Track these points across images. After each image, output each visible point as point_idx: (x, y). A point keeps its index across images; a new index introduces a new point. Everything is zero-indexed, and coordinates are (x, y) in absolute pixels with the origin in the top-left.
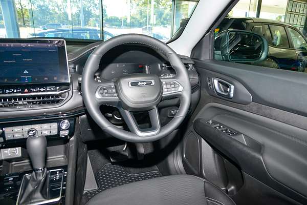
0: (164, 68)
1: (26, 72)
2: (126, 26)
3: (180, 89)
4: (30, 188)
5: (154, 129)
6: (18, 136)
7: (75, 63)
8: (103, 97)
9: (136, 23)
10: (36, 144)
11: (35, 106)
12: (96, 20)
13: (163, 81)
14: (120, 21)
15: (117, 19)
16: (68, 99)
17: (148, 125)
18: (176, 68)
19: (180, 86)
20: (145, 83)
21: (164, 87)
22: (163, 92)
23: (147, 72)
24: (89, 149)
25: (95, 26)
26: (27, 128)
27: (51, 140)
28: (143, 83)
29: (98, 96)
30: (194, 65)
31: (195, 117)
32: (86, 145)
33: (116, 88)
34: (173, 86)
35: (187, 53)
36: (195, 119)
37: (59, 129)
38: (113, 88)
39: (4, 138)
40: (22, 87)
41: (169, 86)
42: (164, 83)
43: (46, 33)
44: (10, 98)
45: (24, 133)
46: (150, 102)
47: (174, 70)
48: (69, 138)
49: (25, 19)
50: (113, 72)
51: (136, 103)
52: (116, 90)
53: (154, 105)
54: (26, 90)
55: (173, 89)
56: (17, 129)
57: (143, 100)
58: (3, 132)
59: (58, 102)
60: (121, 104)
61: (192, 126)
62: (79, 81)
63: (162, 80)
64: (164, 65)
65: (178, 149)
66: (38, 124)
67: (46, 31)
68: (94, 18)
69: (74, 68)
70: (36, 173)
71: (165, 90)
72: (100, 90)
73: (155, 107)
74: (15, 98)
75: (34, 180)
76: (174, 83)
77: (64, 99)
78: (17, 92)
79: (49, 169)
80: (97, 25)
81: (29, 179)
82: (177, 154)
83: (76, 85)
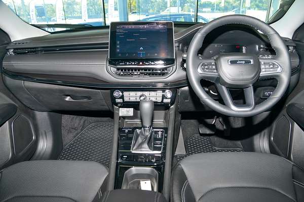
0: (262, 49)
1: (141, 48)
2: (219, 10)
3: (279, 70)
4: (140, 140)
5: (249, 106)
6: (133, 99)
7: (179, 42)
8: (204, 71)
9: (230, 7)
10: (146, 107)
11: (146, 76)
12: (191, 6)
13: (262, 62)
14: (213, 6)
15: (211, 3)
16: (172, 72)
17: (242, 101)
18: (277, 49)
19: (279, 67)
20: (244, 62)
21: (262, 67)
22: (260, 72)
23: (244, 52)
24: (182, 118)
25: (190, 11)
26: (139, 93)
27: (157, 106)
28: (242, 62)
29: (200, 71)
30: (295, 48)
31: (289, 101)
32: (180, 115)
33: (216, 65)
34: (272, 66)
35: (289, 35)
36: (290, 103)
37: (164, 97)
38: (213, 65)
39: (123, 100)
40: (138, 61)
41: (267, 66)
42: (262, 63)
43: (148, 19)
44: (129, 69)
45: (137, 98)
46: (247, 80)
47: (274, 51)
48: (170, 105)
49: (132, 8)
50: (211, 52)
51: (234, 80)
52: (216, 67)
53: (250, 83)
54: (141, 63)
55: (271, 70)
56: (132, 93)
57: (241, 77)
58: (123, 95)
59: (163, 74)
60: (219, 79)
61: (285, 109)
62: (183, 57)
63: (260, 60)
64: (262, 46)
65: (266, 131)
66: (147, 91)
67: (148, 17)
68: (189, 4)
69: (179, 47)
70: (144, 130)
71: (263, 70)
72: (202, 65)
73: (251, 85)
74: (132, 69)
75: (142, 134)
76: (274, 64)
77: (169, 72)
78: (134, 65)
79: (153, 128)
80: (191, 10)
81: (139, 133)
82: (264, 135)
83: (180, 60)
